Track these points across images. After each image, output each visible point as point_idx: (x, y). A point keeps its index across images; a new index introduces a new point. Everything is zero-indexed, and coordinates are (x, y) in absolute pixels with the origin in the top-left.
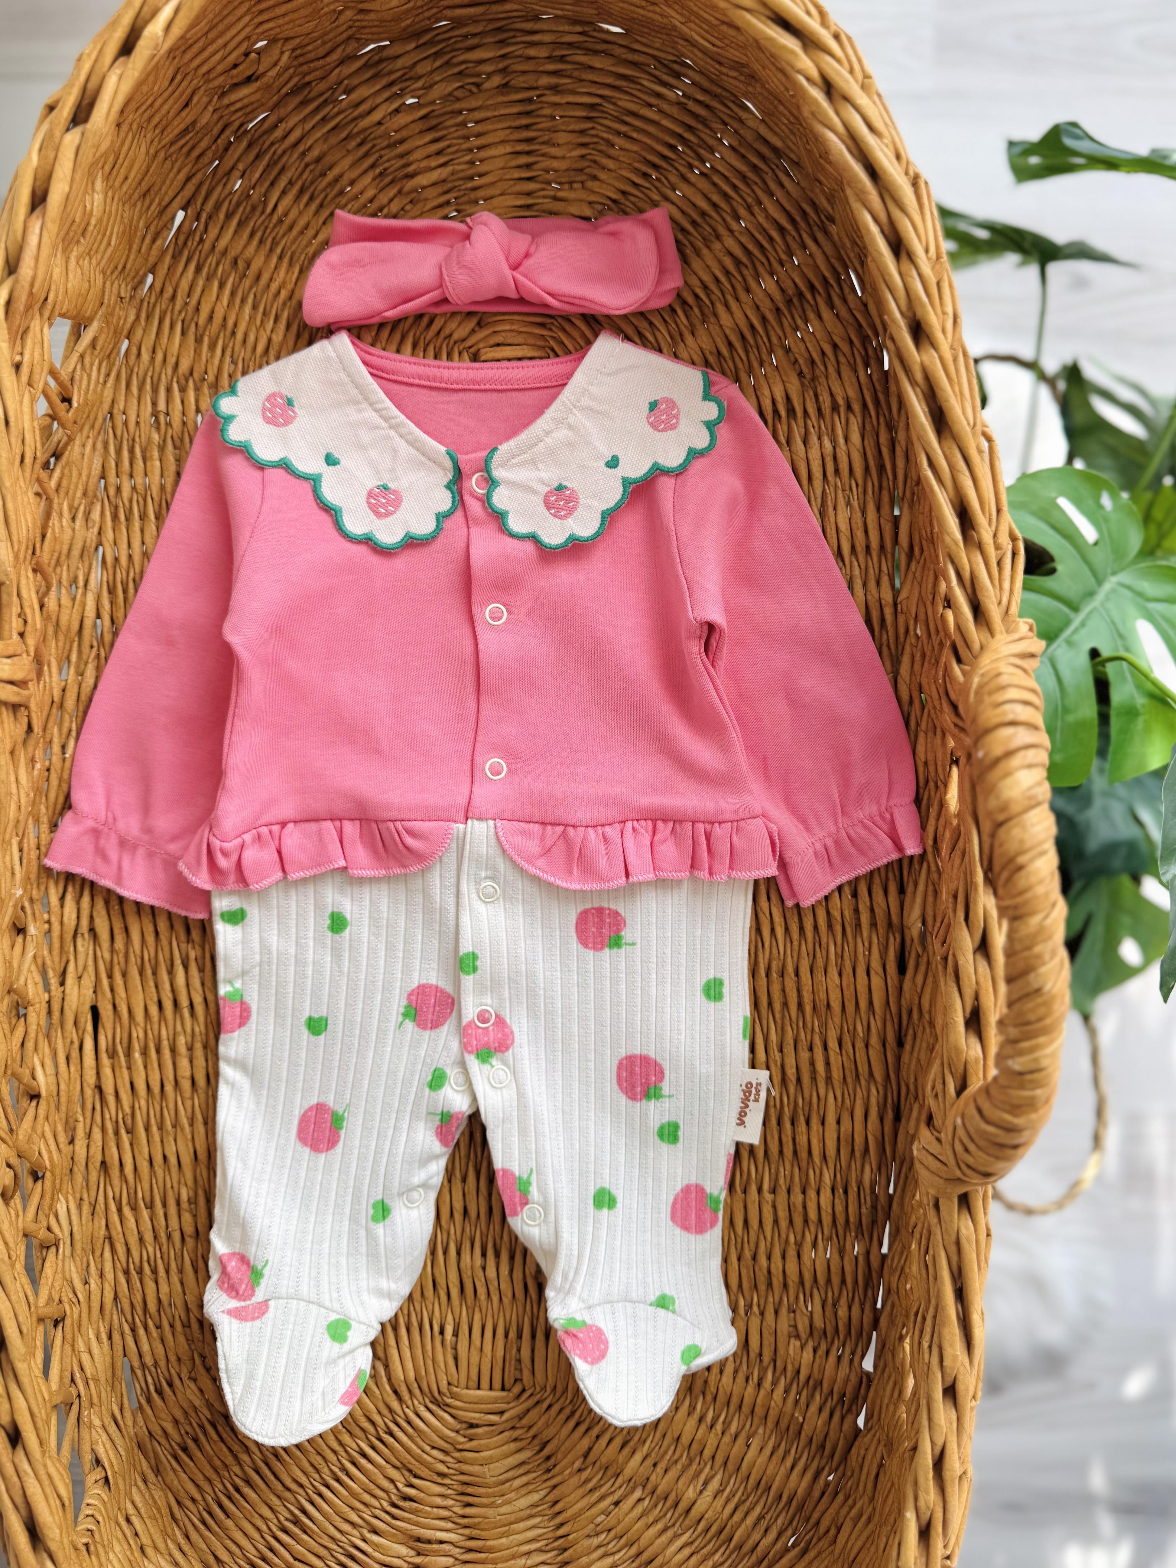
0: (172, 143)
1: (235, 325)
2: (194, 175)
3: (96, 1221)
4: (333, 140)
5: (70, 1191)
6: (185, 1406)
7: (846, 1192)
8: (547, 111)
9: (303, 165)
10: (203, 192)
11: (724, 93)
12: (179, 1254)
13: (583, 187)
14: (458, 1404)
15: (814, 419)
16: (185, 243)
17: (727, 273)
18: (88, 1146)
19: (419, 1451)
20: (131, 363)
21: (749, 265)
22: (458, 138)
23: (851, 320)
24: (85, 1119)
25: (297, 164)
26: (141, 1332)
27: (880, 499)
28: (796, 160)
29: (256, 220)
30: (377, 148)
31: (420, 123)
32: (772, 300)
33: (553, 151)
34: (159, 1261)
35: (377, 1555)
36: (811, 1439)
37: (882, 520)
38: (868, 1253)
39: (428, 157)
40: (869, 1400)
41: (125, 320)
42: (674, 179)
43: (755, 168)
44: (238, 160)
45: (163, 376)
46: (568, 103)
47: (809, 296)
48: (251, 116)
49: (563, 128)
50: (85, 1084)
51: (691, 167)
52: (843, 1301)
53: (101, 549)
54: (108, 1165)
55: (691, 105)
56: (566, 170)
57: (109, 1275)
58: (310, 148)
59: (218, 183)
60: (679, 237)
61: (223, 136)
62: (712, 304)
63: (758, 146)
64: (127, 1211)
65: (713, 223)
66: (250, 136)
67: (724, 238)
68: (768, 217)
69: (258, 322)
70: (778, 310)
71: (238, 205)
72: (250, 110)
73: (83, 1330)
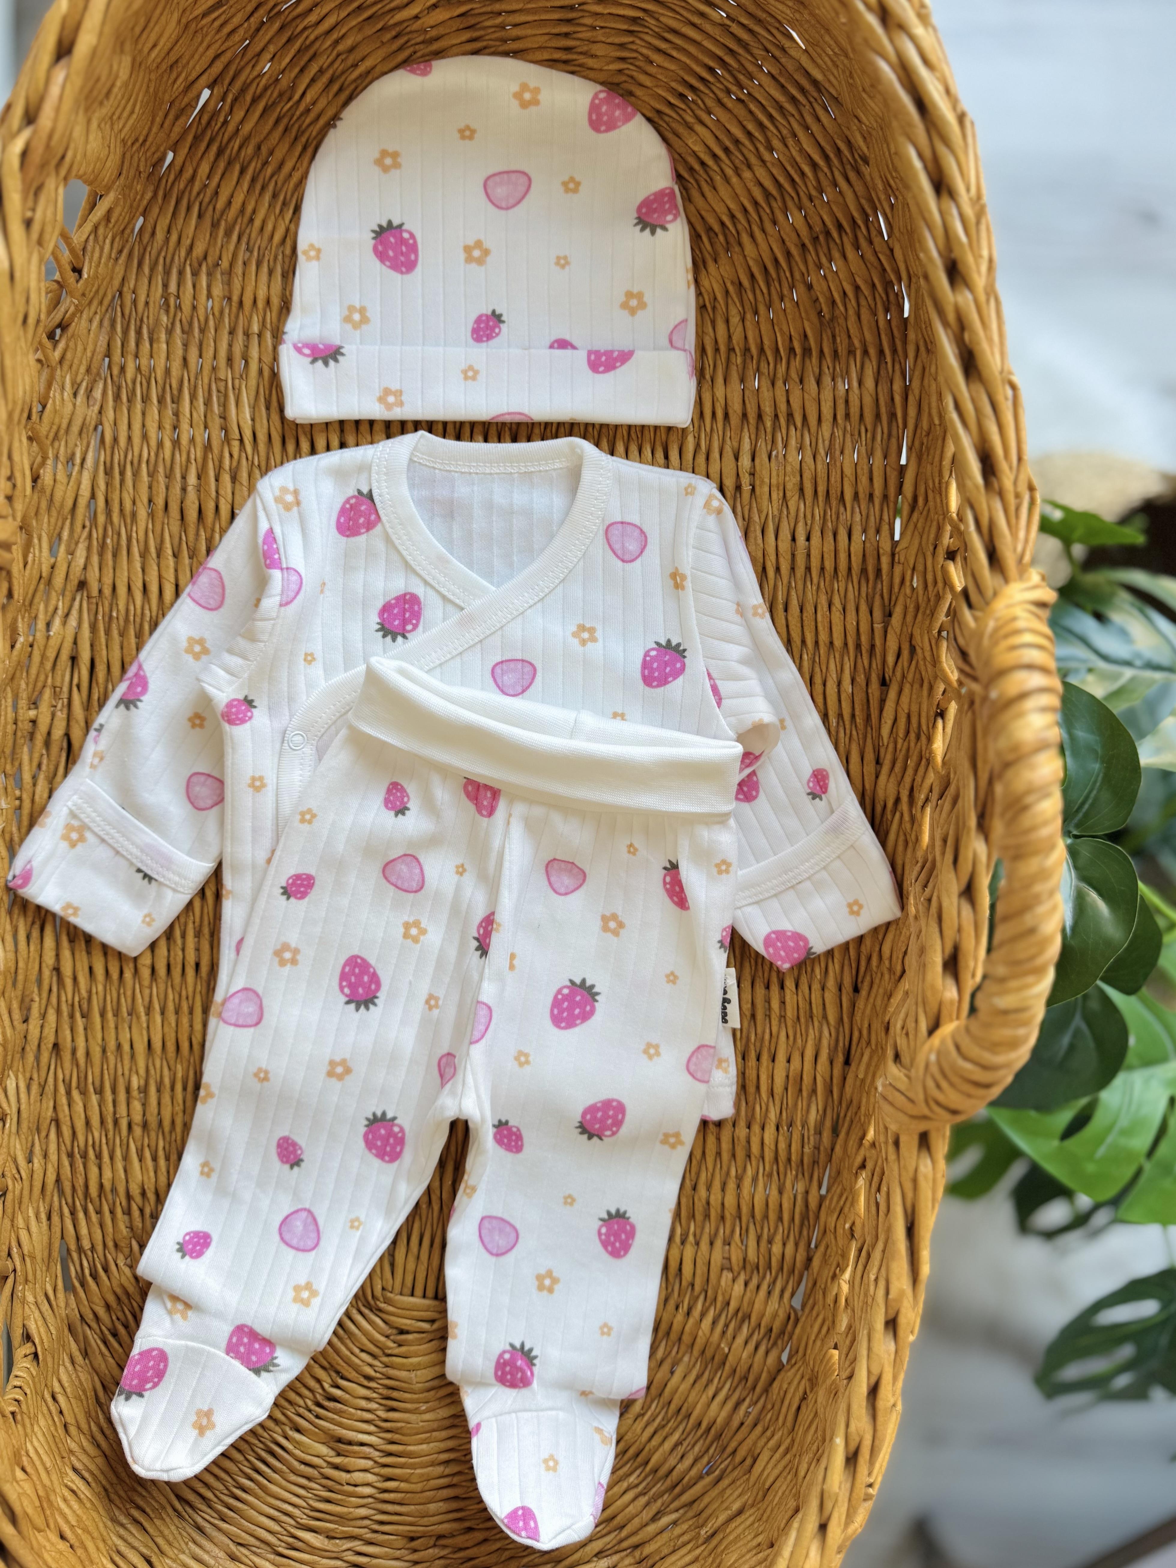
0: (203, 16)
1: (254, 212)
2: (223, 53)
3: (44, 1101)
4: (369, 30)
5: (21, 1069)
6: (119, 1291)
7: (790, 1130)
8: (588, 21)
9: (335, 53)
10: (231, 72)
11: (768, 18)
12: (125, 1141)
14: (391, 1309)
15: (829, 359)
16: (208, 124)
17: (756, 204)
18: (42, 1026)
19: (348, 1353)
20: (145, 241)
21: (778, 198)
23: (876, 263)
24: (41, 999)
25: (329, 52)
26: (81, 1215)
27: (888, 447)
28: (837, 96)
29: (282, 107)
31: (459, 20)
32: (798, 235)
34: (104, 1147)
35: (297, 1452)
36: (735, 1371)
37: (888, 469)
38: (807, 1192)
40: (795, 1337)
41: (143, 195)
42: (710, 103)
43: (793, 99)
44: (270, 42)
45: (176, 258)
47: (835, 234)
49: (604, 39)
50: (44, 965)
51: (729, 92)
52: (778, 1238)
53: (100, 427)
54: (61, 1047)
55: (735, 29)
57: (53, 1157)
58: (343, 36)
59: (248, 63)
60: (710, 162)
61: (256, 15)
62: (738, 233)
63: (798, 77)
64: (75, 1094)
65: (745, 152)
66: (283, 17)
67: (755, 168)
68: (802, 150)
69: (278, 210)
70: (803, 245)
71: (266, 89)
73: (24, 1207)
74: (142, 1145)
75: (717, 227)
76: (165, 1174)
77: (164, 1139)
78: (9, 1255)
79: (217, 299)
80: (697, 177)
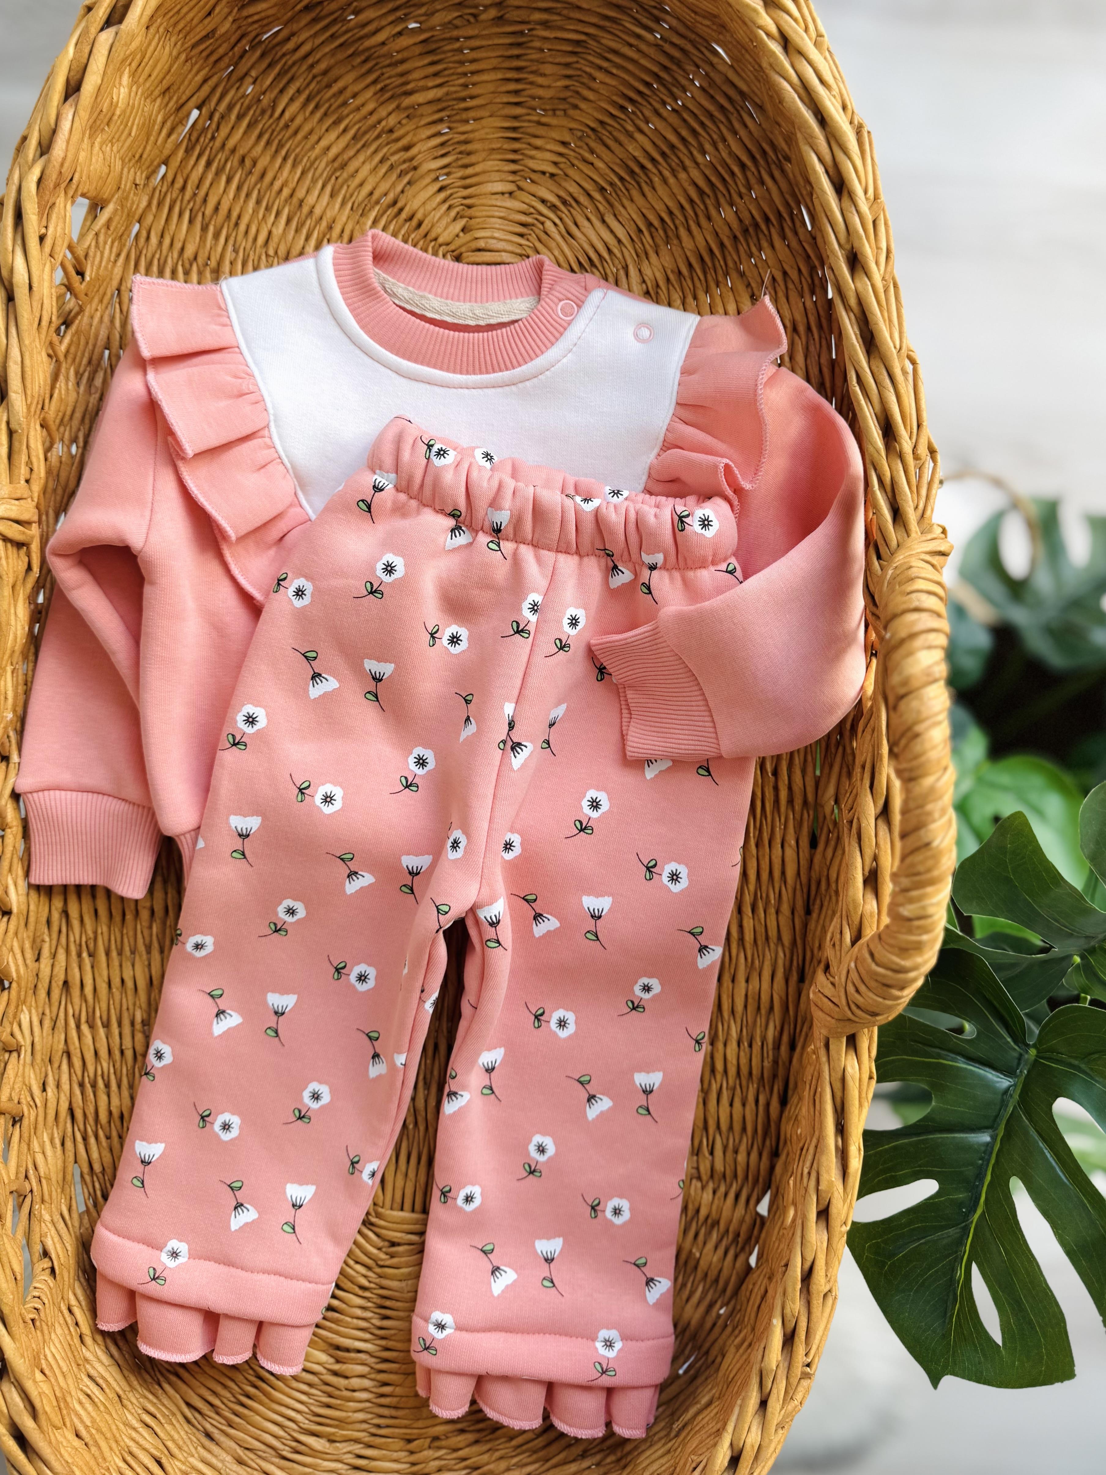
0: (193, 47)
1: (239, 217)
2: (210, 78)
3: (56, 1035)
4: (340, 55)
5: (34, 1004)
7: (750, 1046)
8: (537, 44)
9: (310, 76)
10: (218, 95)
11: (698, 39)
13: (565, 115)
14: (383, 1223)
16: (198, 140)
17: (691, 201)
18: (53, 966)
20: (141, 245)
21: (711, 195)
22: (455, 62)
23: (800, 251)
24: (51, 940)
25: (305, 76)
26: (92, 1139)
28: (758, 102)
29: (265, 122)
30: (380, 65)
31: (420, 46)
32: (730, 228)
33: (540, 80)
36: (706, 1275)
38: (766, 1103)
39: (426, 77)
40: (761, 1242)
41: (138, 206)
42: (648, 113)
43: (722, 108)
44: (252, 67)
45: (169, 259)
46: (556, 38)
47: (764, 227)
48: (267, 28)
49: (551, 60)
50: (53, 908)
51: (664, 103)
52: (743, 1148)
54: (71, 984)
55: (667, 47)
56: (551, 98)
57: (66, 1087)
58: (318, 61)
59: (232, 87)
60: (649, 165)
61: (239, 45)
62: (676, 228)
63: (726, 88)
64: (85, 1028)
65: (681, 155)
66: (263, 46)
67: (690, 170)
68: (731, 153)
69: (261, 216)
70: (735, 237)
71: (249, 108)
72: (265, 23)
73: (39, 1132)
75: (656, 223)
78: (26, 1177)
80: (638, 178)
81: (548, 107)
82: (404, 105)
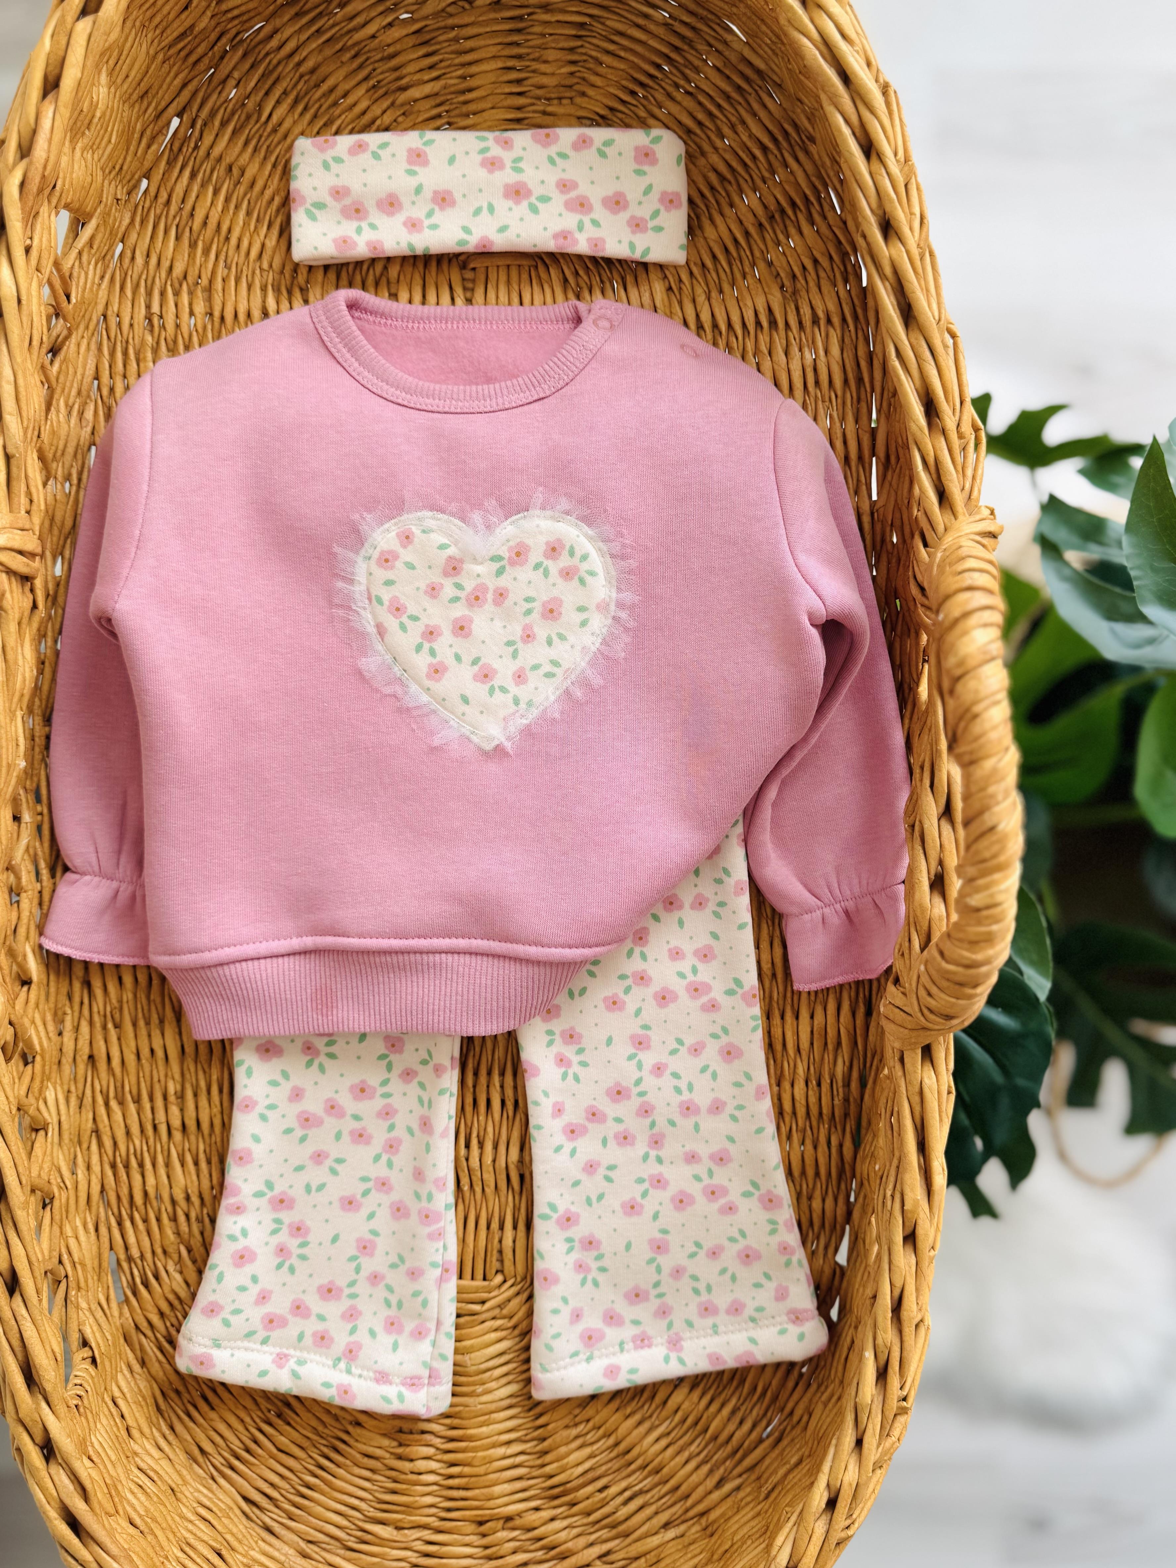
0: (170, 46)
1: (229, 231)
2: (190, 81)
3: (83, 1113)
4: (328, 52)
5: (59, 1081)
6: (171, 1297)
7: (819, 1084)
8: (537, 29)
9: (298, 74)
10: (199, 99)
11: (708, 14)
12: (166, 1147)
13: (572, 103)
15: (795, 332)
16: (180, 150)
17: (712, 188)
18: (76, 1039)
20: (125, 266)
21: (733, 181)
22: (452, 52)
23: (830, 235)
24: (73, 1012)
25: (291, 75)
27: (858, 411)
28: (779, 82)
29: (251, 128)
30: (372, 60)
31: (413, 37)
32: (754, 214)
33: (543, 67)
34: (146, 1154)
35: (359, 1445)
37: (860, 432)
38: (840, 1143)
39: (421, 70)
41: (120, 222)
42: (660, 96)
43: (738, 88)
44: (234, 68)
45: (157, 279)
46: (558, 21)
47: (789, 212)
48: (247, 25)
49: (553, 45)
51: (676, 86)
52: (818, 1194)
53: (94, 448)
54: (96, 1058)
55: (678, 27)
56: (556, 86)
57: (96, 1168)
58: (304, 59)
59: (214, 91)
61: (219, 44)
63: (742, 67)
64: (113, 1104)
65: (698, 140)
66: (245, 45)
67: (709, 155)
68: (751, 136)
69: (252, 227)
70: (761, 225)
71: (233, 113)
72: (246, 18)
73: (71, 1216)
74: (183, 1150)
76: (208, 1176)
77: (204, 1142)
78: (60, 1262)
79: (199, 316)
81: (553, 96)
82: (398, 102)
